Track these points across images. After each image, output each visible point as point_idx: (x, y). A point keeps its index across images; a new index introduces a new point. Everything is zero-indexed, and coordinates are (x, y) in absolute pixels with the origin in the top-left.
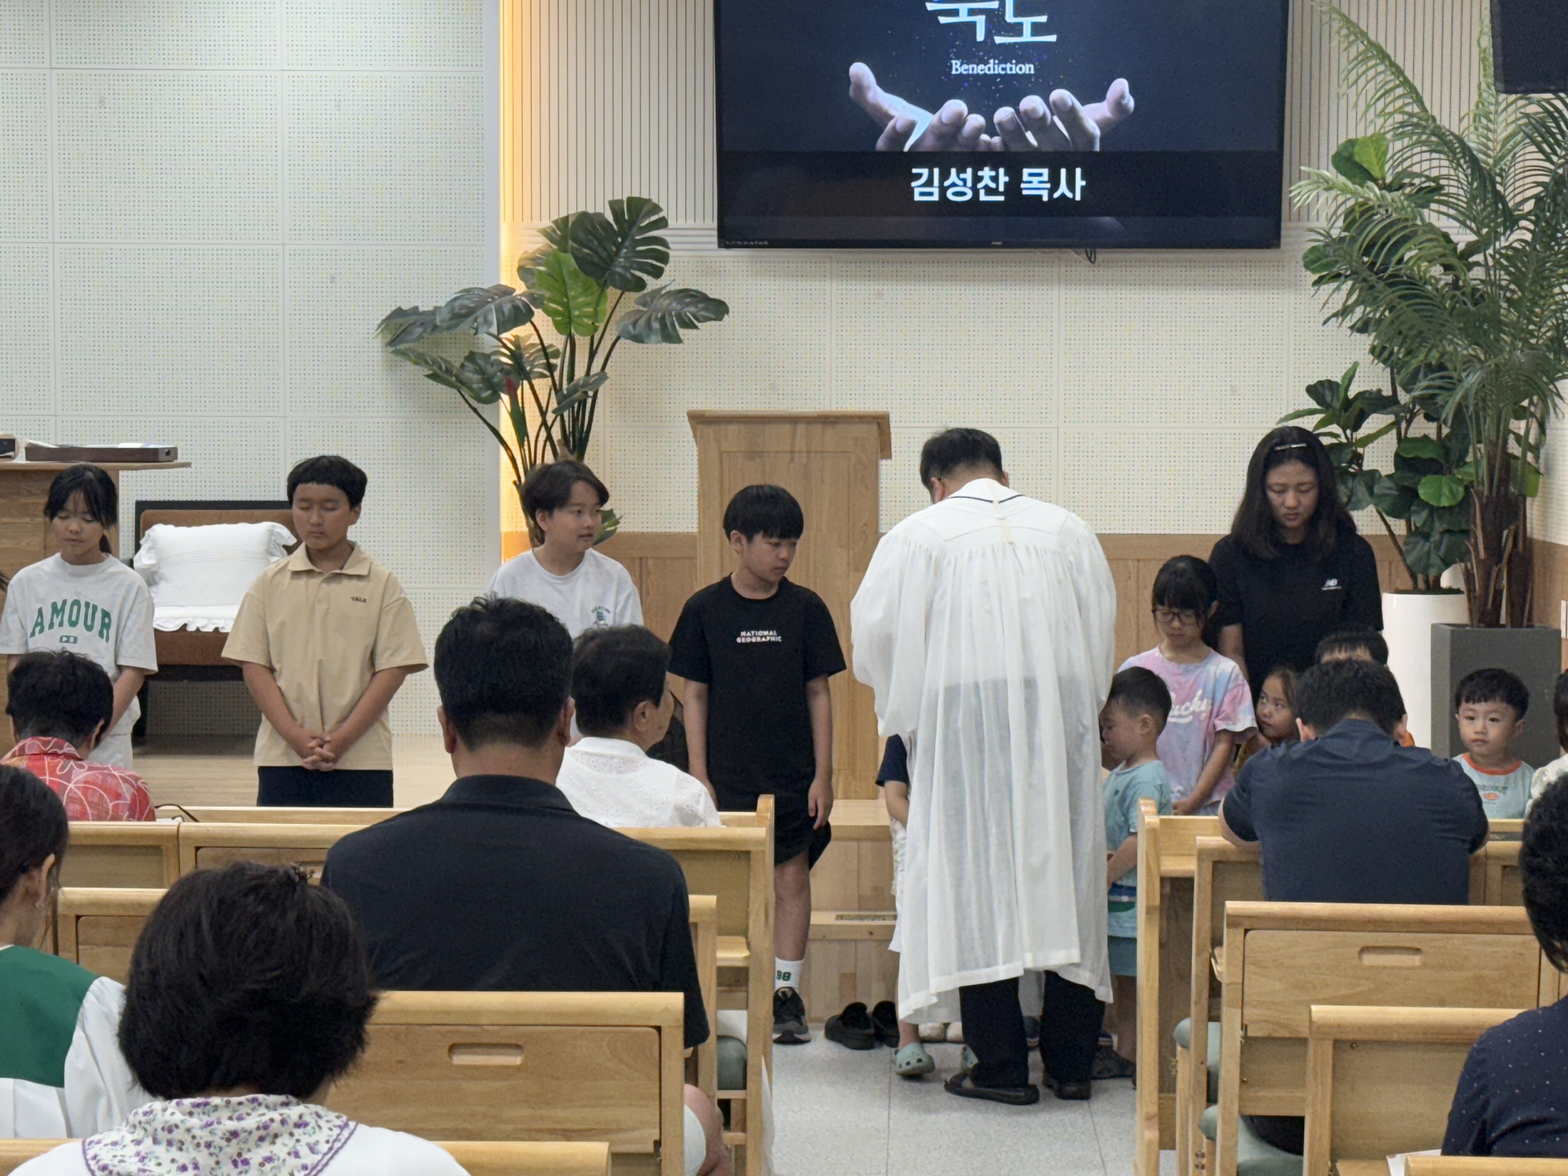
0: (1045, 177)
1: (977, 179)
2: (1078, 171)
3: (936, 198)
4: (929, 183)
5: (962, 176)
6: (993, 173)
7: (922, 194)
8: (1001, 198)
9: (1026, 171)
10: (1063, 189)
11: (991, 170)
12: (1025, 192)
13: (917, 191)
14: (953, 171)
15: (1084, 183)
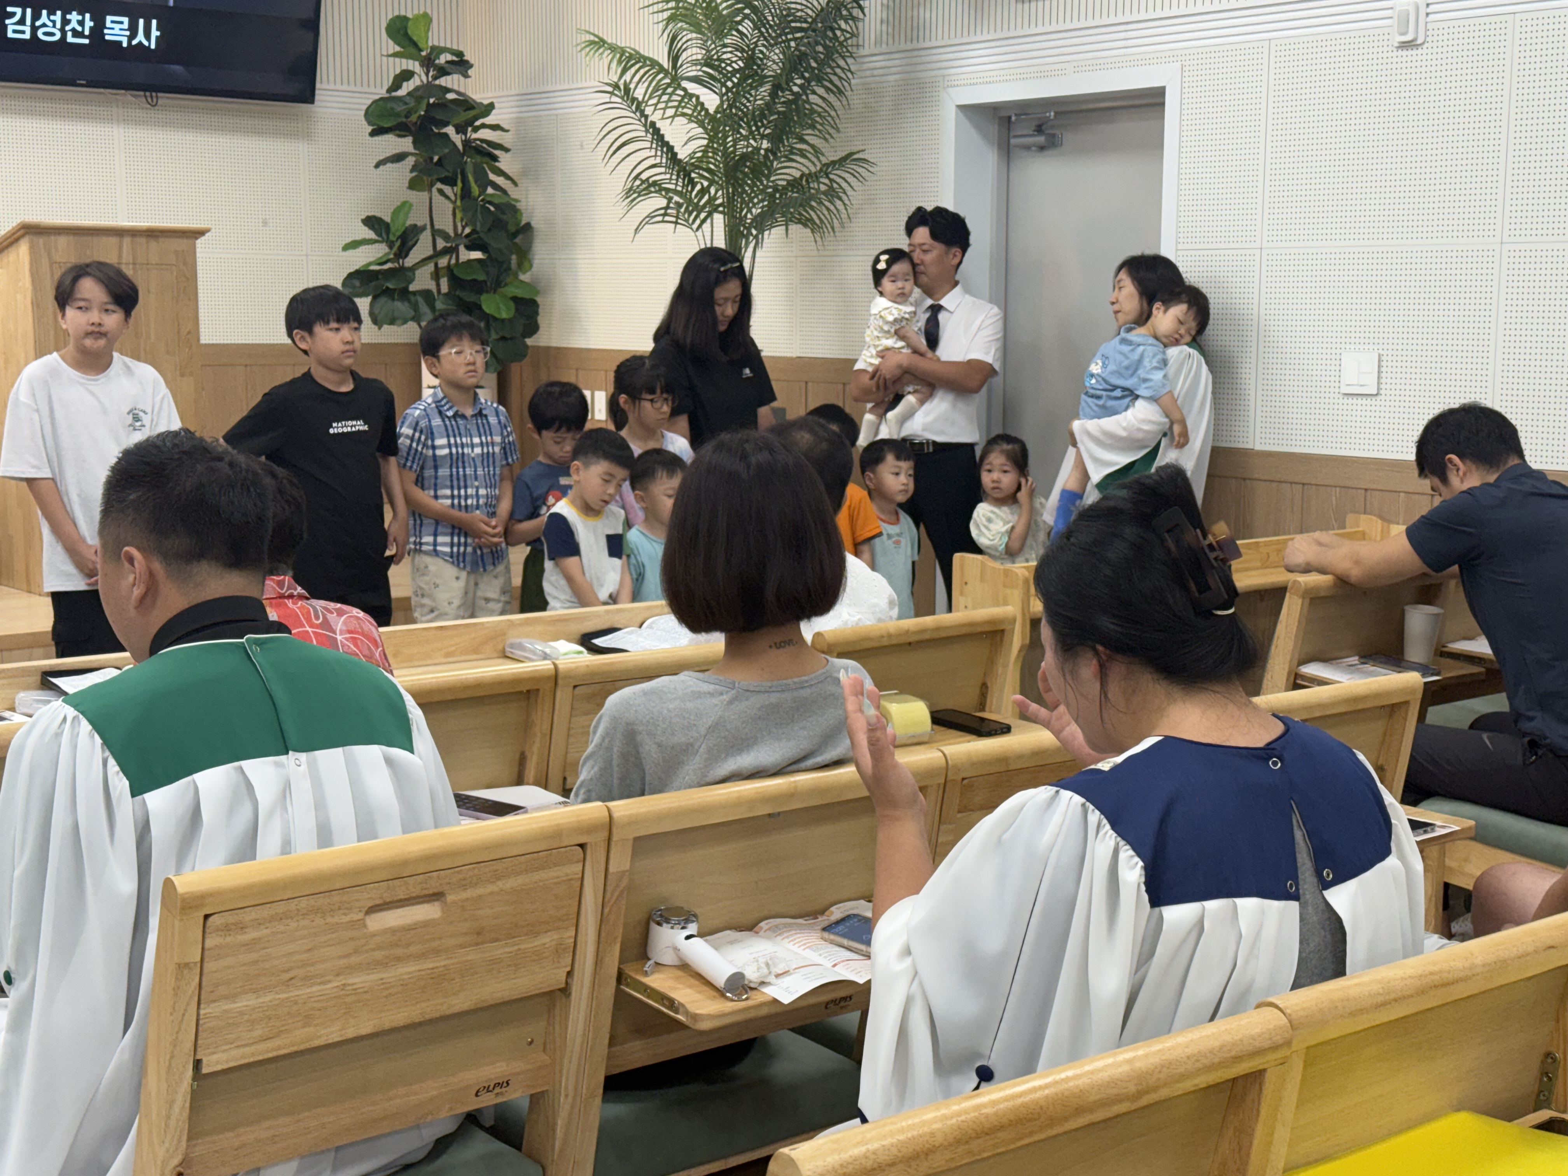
0: (126, 26)
1: (65, 22)
2: (154, 22)
3: (27, 36)
4: (22, 22)
5: (52, 17)
6: (80, 18)
7: (15, 31)
8: (86, 41)
9: (109, 18)
10: (140, 37)
11: (79, 14)
12: (107, 38)
13: (10, 29)
14: (44, 12)
15: (158, 33)
